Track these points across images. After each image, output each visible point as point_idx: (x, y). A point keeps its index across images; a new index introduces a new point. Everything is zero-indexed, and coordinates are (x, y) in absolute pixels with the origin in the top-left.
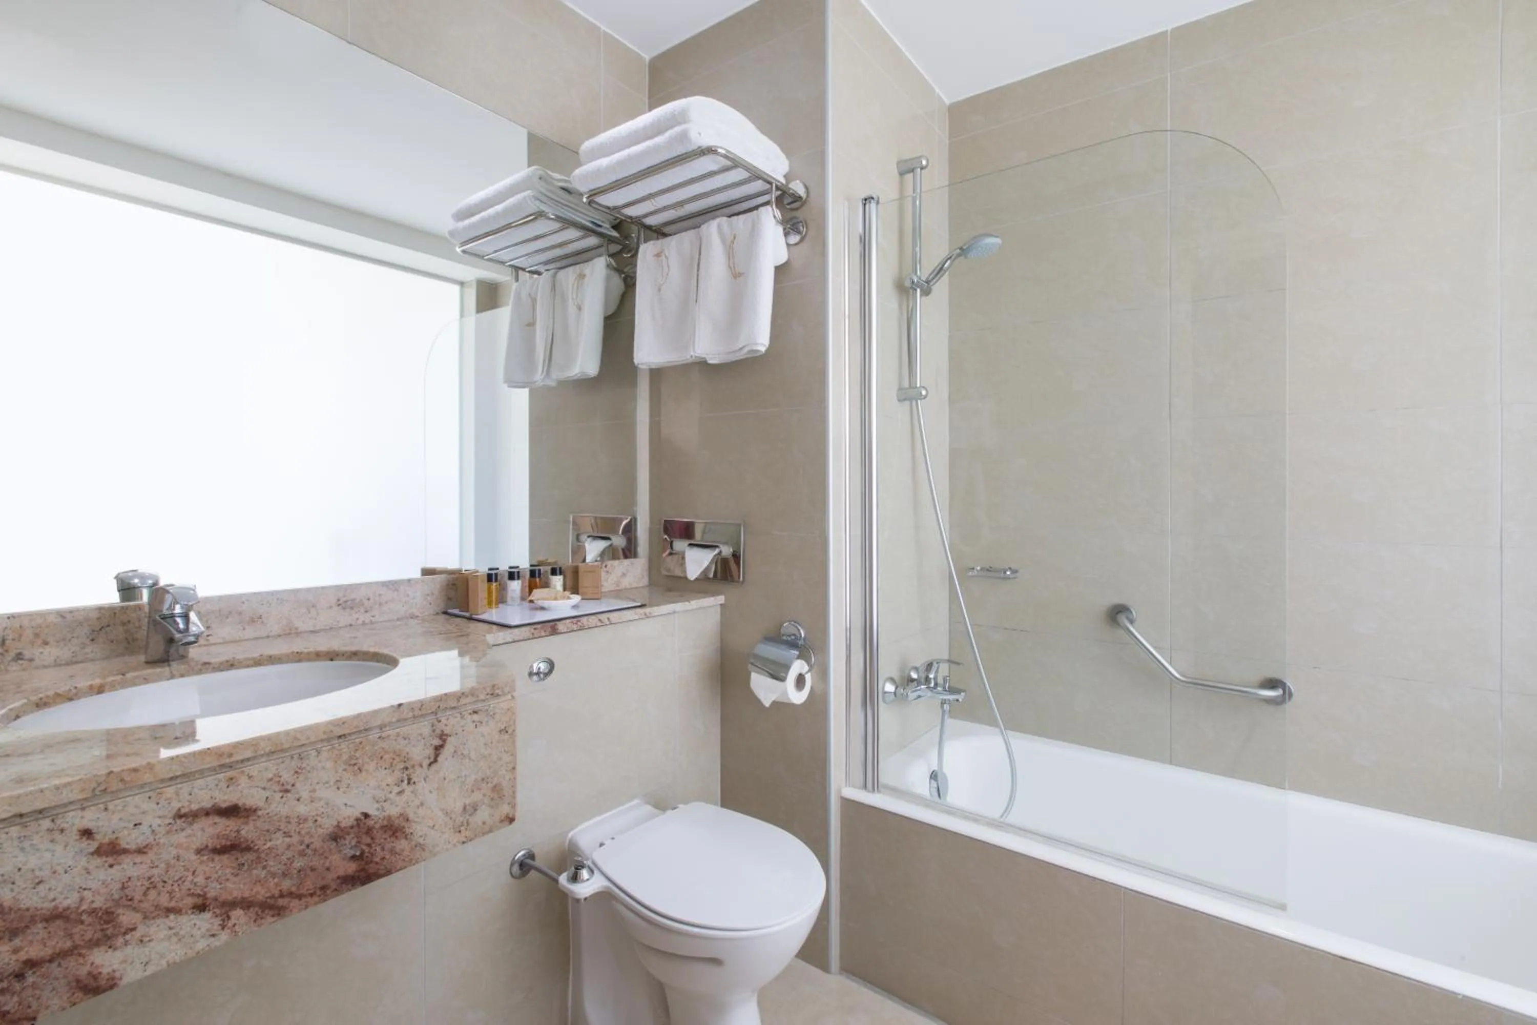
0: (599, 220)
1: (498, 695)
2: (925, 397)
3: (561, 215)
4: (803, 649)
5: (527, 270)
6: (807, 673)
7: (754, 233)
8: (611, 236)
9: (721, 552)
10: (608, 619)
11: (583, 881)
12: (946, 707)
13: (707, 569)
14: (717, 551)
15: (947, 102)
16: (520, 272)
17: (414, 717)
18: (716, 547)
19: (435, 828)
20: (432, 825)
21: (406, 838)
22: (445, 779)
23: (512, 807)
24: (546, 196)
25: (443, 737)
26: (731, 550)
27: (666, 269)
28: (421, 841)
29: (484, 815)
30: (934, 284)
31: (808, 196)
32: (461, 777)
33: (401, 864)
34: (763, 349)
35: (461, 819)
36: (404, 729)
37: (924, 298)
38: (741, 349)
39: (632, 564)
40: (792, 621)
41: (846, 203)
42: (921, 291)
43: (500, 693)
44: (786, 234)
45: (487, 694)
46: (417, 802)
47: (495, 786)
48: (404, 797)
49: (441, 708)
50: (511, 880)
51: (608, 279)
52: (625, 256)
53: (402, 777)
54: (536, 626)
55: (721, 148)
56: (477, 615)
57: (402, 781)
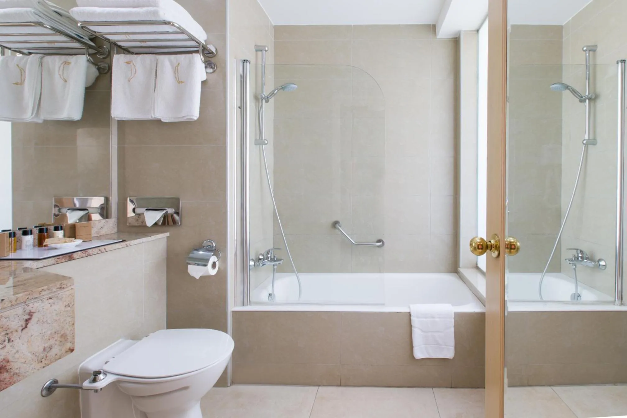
0: (81, 34)
1: (64, 288)
2: (267, 144)
3: (54, 26)
4: (215, 251)
5: (12, 49)
6: (217, 261)
7: (191, 65)
8: (90, 45)
9: (167, 212)
10: (105, 249)
11: (101, 380)
12: (275, 267)
13: (159, 220)
14: (165, 212)
15: (274, 24)
16: (6, 50)
17: (12, 305)
18: (165, 209)
19: (26, 363)
20: (24, 361)
21: (7, 371)
22: (32, 336)
23: (72, 344)
24: (42, 13)
25: (31, 314)
26: (174, 210)
27: (134, 71)
28: (17, 371)
29: (56, 350)
30: (270, 98)
31: (217, 53)
32: (42, 333)
33: (4, 386)
34: (196, 118)
35: (42, 355)
36: (5, 313)
37: (266, 103)
38: (183, 117)
39: (107, 222)
40: (208, 240)
41: (235, 60)
42: (265, 100)
43: (65, 287)
44: (206, 67)
45: (58, 288)
46: (14, 351)
47: (62, 335)
48: (6, 350)
49: (29, 299)
50: (41, 398)
51: (88, 68)
52: (98, 56)
53: (5, 339)
54: (58, 257)
55: (177, 24)
56: (5, 257)
57: (4, 341)
